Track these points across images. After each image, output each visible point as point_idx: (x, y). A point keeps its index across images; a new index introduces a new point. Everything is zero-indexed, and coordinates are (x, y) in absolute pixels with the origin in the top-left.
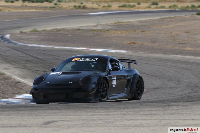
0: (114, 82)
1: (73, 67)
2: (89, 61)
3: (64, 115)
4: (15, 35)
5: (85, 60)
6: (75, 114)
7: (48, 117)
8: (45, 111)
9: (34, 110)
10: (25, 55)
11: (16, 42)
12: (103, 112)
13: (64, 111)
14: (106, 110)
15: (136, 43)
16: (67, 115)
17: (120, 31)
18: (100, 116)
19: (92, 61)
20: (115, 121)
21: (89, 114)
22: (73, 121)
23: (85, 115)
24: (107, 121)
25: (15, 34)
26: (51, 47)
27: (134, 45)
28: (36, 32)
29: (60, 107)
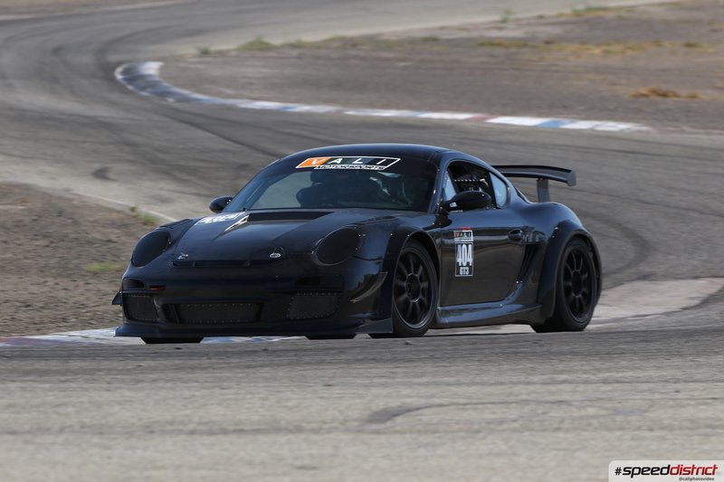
0: (465, 257)
1: (303, 196)
2: (364, 167)
3: (438, 384)
4: (182, 65)
5: (348, 167)
6: (478, 379)
7: (375, 391)
8: (354, 366)
9: (309, 363)
10: (230, 146)
11: (185, 92)
12: (586, 372)
13: (428, 367)
14: (597, 364)
15: (670, 94)
16: (449, 384)
17: (598, 45)
18: (581, 388)
19: (374, 168)
20: (652, 406)
21: (535, 379)
22: (480, 406)
23: (520, 383)
24: (619, 405)
25: (179, 58)
26: (328, 112)
27: (660, 99)
28: (261, 49)
29: (408, 352)
